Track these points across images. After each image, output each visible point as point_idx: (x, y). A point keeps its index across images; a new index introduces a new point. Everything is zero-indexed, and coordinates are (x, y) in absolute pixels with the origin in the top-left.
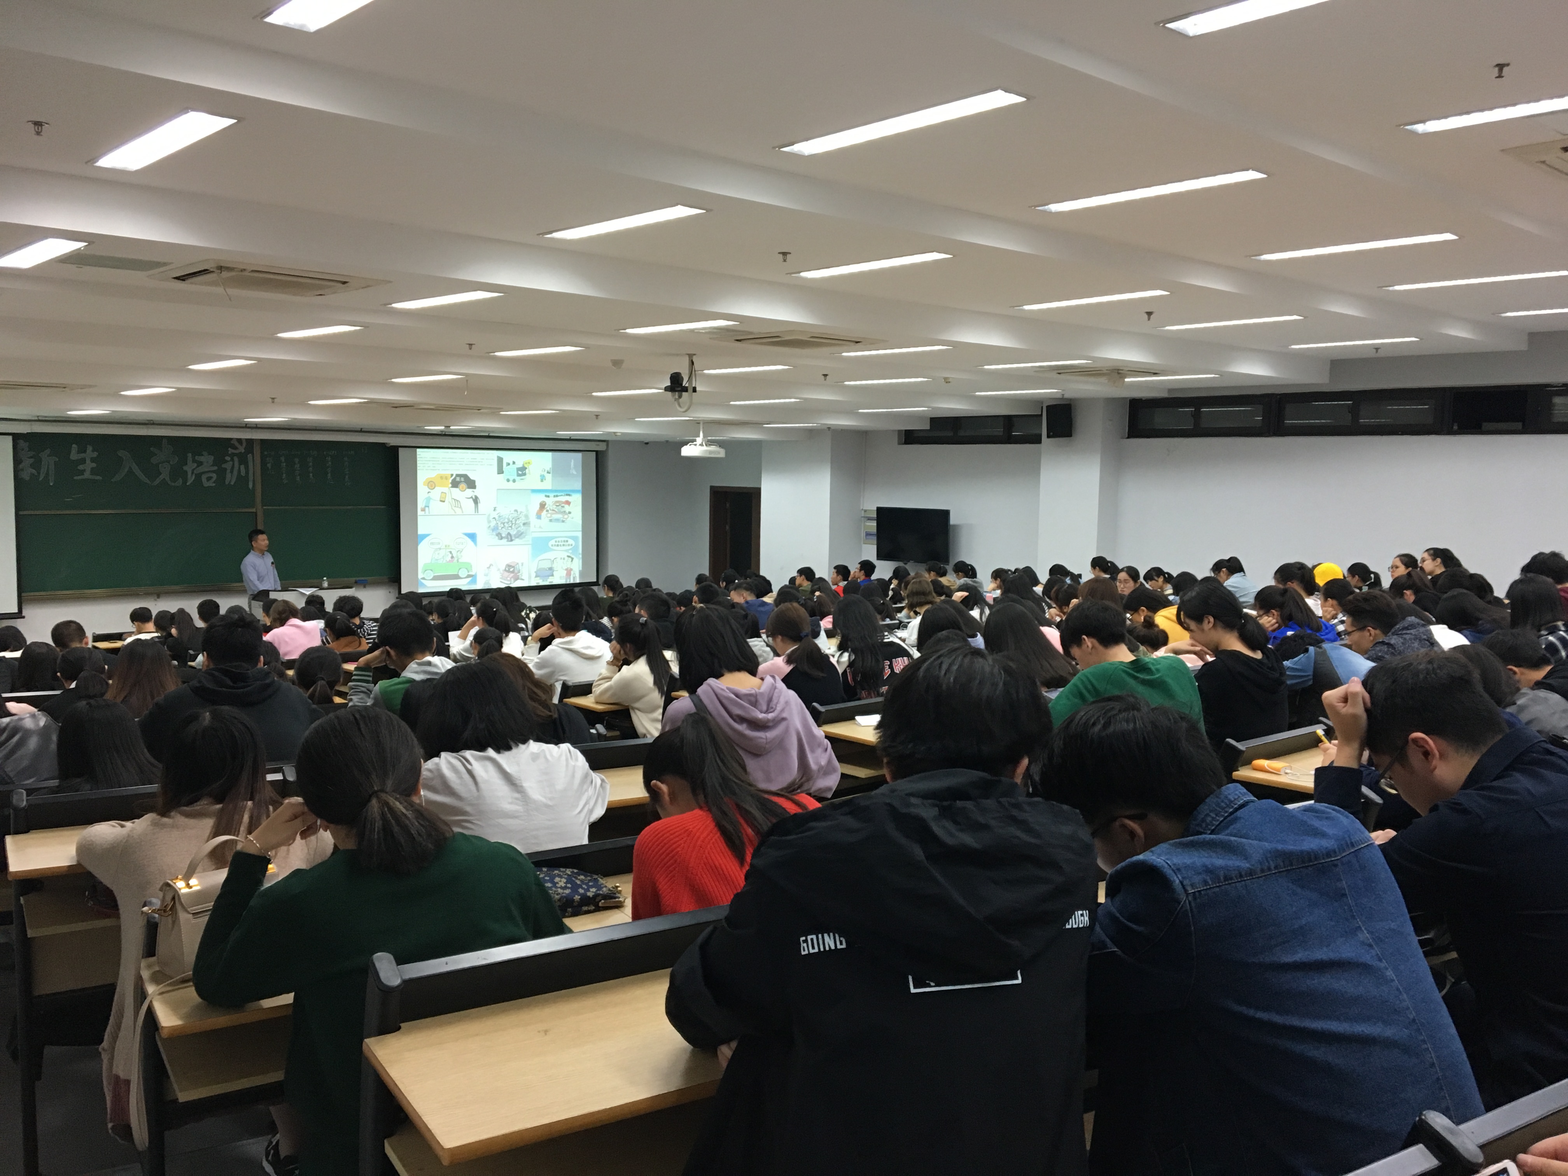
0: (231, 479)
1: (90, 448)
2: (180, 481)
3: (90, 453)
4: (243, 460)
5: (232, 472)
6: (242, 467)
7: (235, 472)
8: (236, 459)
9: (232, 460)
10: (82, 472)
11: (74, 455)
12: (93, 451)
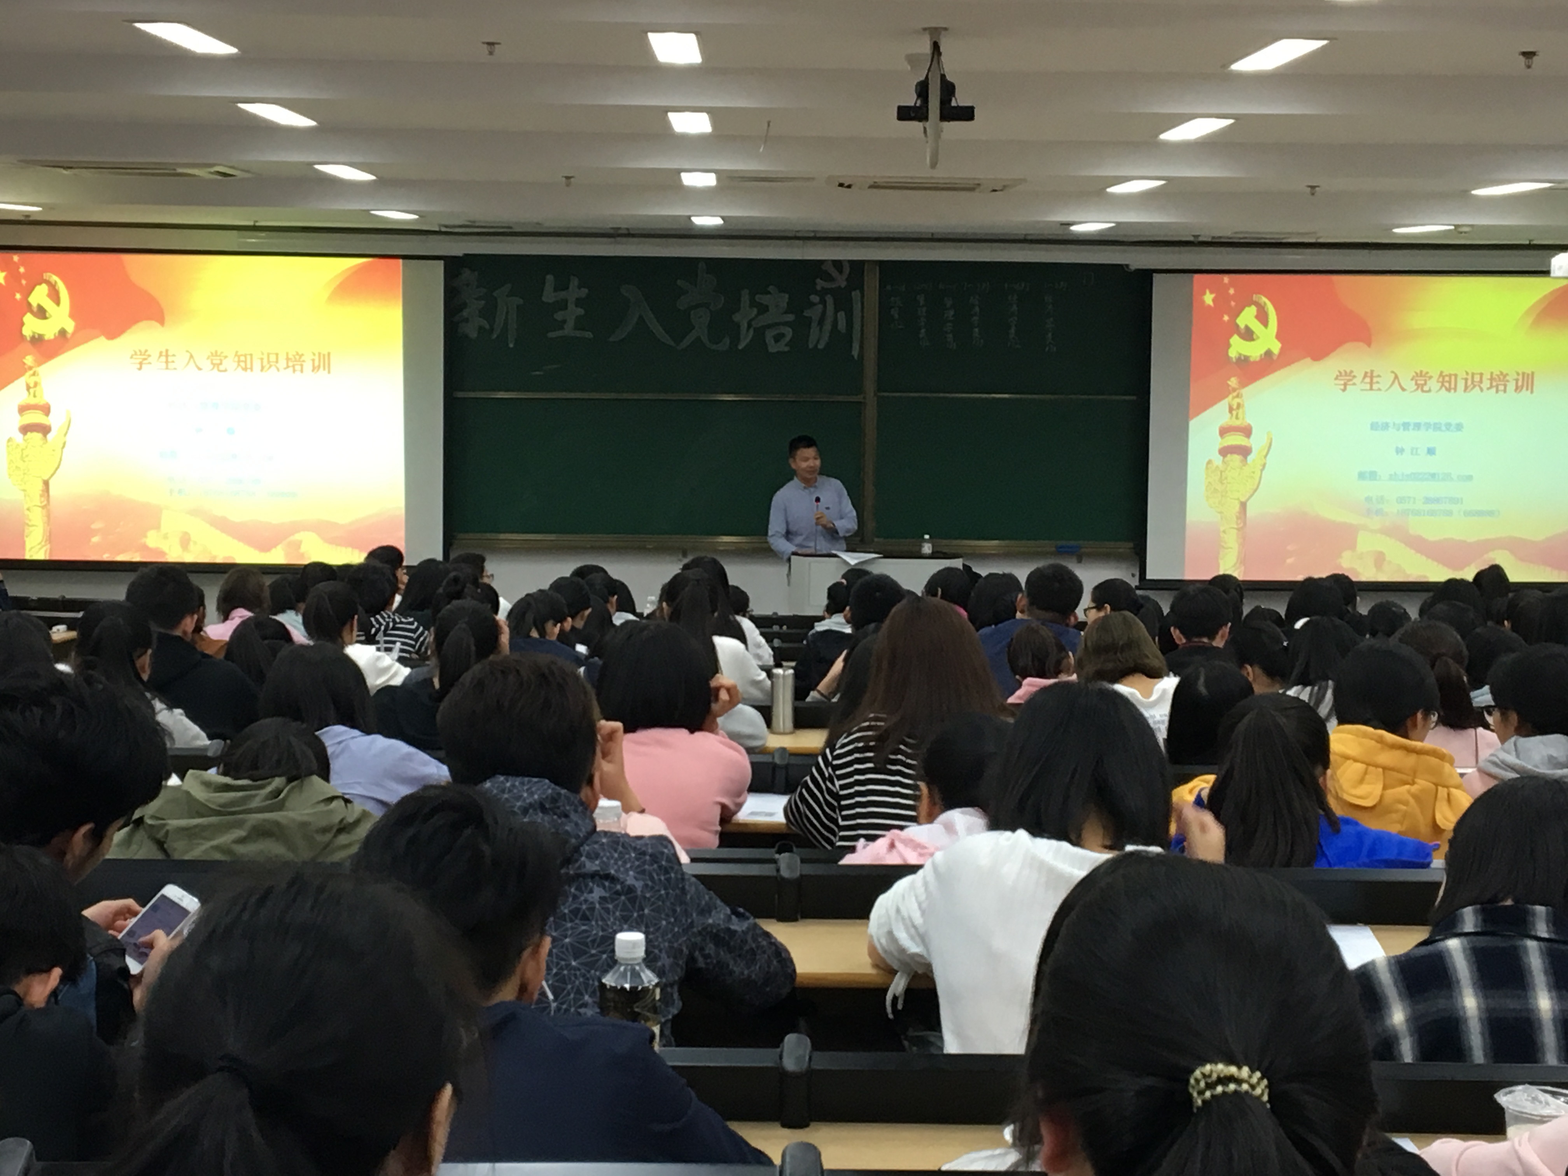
0: (819, 338)
1: (575, 282)
2: (727, 341)
3: (575, 291)
4: (843, 302)
5: (821, 323)
6: (841, 315)
7: (828, 327)
8: (829, 300)
9: (823, 302)
10: (562, 324)
11: (549, 295)
12: (579, 287)
